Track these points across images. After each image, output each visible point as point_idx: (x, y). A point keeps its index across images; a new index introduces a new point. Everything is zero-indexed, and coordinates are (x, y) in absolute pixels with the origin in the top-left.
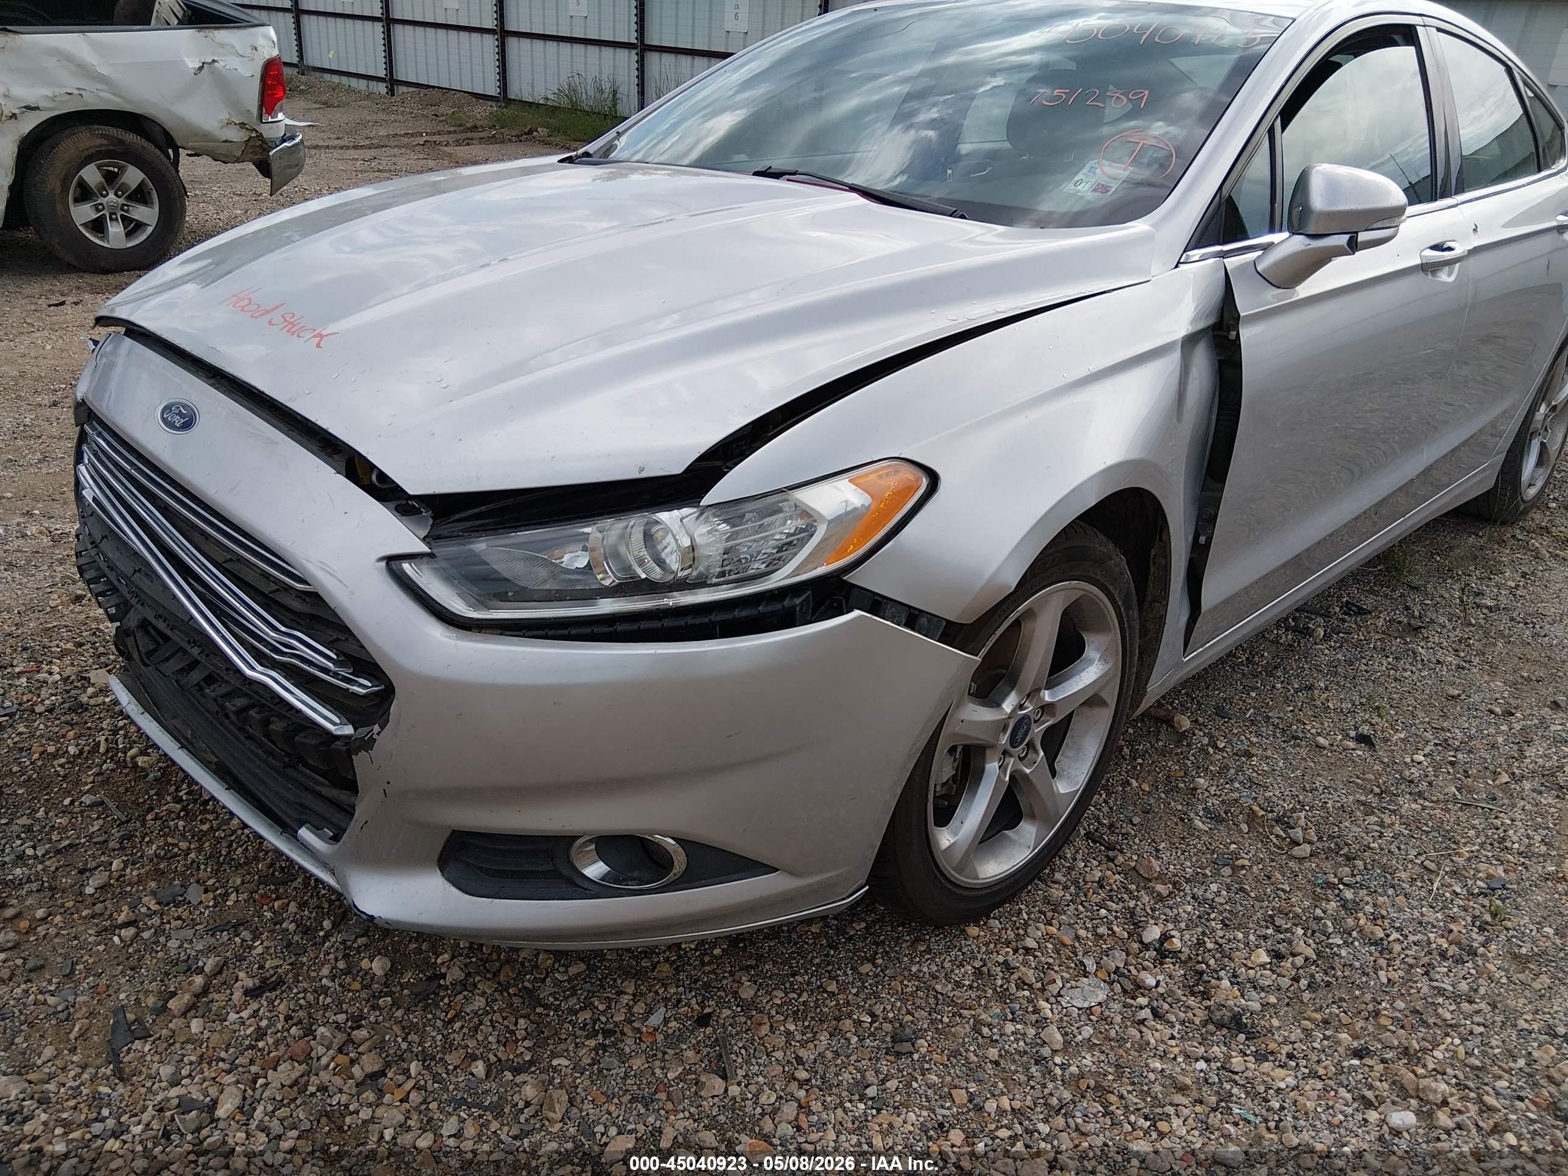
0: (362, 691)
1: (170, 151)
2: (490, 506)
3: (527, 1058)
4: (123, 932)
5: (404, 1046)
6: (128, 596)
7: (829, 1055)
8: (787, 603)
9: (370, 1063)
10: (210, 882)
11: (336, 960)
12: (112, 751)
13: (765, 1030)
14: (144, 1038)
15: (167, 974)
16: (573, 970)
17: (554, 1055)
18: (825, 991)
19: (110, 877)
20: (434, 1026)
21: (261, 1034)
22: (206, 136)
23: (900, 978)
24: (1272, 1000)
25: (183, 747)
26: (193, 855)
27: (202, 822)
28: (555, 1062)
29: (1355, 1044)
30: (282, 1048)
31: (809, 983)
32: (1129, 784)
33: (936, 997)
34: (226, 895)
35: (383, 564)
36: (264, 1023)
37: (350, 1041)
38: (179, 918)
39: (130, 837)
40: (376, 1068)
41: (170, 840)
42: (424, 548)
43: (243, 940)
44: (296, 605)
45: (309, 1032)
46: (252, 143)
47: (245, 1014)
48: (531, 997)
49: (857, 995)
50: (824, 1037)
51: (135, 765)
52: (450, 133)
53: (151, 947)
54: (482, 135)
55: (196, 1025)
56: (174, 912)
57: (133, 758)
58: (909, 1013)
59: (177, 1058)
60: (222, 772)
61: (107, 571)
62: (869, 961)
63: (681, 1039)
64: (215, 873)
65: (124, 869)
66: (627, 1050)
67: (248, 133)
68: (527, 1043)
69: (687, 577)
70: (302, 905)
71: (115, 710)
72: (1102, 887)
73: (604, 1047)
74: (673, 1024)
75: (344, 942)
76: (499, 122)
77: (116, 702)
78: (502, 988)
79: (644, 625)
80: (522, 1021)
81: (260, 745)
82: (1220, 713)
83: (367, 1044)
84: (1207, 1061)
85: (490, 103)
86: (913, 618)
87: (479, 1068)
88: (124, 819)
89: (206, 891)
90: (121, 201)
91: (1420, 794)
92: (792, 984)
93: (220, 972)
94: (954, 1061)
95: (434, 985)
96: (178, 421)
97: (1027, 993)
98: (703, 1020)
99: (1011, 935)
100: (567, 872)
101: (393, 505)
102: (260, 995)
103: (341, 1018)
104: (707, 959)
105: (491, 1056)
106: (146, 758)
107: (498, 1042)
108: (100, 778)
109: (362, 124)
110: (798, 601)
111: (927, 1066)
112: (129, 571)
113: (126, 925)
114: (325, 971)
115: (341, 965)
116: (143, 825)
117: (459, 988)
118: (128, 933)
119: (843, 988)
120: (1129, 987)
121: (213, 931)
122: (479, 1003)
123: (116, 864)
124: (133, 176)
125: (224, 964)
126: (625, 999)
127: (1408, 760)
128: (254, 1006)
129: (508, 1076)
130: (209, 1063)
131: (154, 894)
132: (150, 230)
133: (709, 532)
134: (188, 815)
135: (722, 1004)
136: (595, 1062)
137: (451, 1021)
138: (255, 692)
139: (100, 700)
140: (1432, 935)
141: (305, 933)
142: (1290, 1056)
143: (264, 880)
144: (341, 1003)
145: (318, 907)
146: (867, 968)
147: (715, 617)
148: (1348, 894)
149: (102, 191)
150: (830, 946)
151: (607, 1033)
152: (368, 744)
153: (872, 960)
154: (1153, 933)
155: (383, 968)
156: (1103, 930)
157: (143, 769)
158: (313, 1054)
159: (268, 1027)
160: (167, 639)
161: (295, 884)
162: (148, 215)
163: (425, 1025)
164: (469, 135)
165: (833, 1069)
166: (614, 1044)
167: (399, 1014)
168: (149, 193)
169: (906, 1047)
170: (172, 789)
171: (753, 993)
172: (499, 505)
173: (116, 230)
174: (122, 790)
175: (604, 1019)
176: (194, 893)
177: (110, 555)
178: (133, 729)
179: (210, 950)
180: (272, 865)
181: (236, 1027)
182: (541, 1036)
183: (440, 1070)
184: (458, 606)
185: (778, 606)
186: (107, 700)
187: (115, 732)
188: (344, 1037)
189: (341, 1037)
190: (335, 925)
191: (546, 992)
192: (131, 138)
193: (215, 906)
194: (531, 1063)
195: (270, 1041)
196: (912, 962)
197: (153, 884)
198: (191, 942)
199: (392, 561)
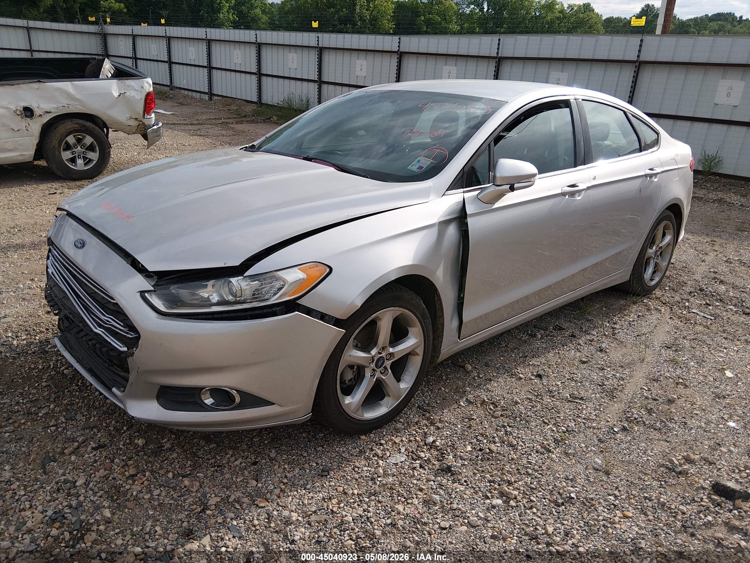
0: (131, 336)
1: (105, 129)
2: (176, 275)
3: (188, 473)
4: (52, 428)
5: (146, 467)
6: (61, 306)
7: (297, 475)
8: (274, 309)
9: (132, 471)
10: (85, 413)
11: (126, 440)
12: (55, 367)
13: (276, 467)
14: (55, 461)
15: (65, 442)
16: (211, 446)
17: (198, 473)
18: (302, 456)
19: (49, 410)
20: (157, 462)
21: (96, 461)
22: (121, 123)
23: (331, 452)
24: (466, 463)
25: (78, 362)
26: (80, 404)
27: (85, 393)
28: (198, 475)
29: (491, 478)
30: (102, 466)
31: (297, 453)
32: (441, 389)
33: (342, 459)
34: (91, 417)
35: (139, 293)
36: (97, 458)
37: (127, 464)
38: (72, 424)
39: (58, 397)
40: (134, 473)
41: (72, 399)
42: (153, 289)
43: (94, 432)
44: (112, 307)
45: (113, 461)
46: (140, 126)
47: (91, 455)
48: (195, 455)
49: (313, 457)
50: (297, 470)
51: (63, 373)
52: (234, 118)
53: (60, 433)
54: (249, 119)
55: (73, 458)
56: (71, 423)
57: (63, 370)
58: (331, 463)
59: (66, 468)
60: (90, 371)
61: (54, 298)
62: (321, 446)
63: (245, 468)
64: (87, 410)
65: (54, 408)
66: (225, 472)
67: (139, 122)
68: (189, 469)
69: (240, 300)
70: (116, 422)
71: (58, 353)
72: (417, 424)
73: (216, 471)
74: (243, 464)
75: (130, 434)
76: (256, 114)
77: (58, 351)
78: (185, 451)
79: (224, 315)
80: (189, 462)
81: (102, 359)
82: (487, 365)
83: (132, 466)
84: (434, 481)
85: (253, 105)
86: (323, 317)
87: (170, 475)
88: (57, 391)
89: (83, 416)
90: (83, 150)
91: (553, 397)
92: (291, 453)
93: (84, 442)
94: (342, 478)
95: (160, 449)
96: (79, 245)
97: (376, 458)
98: (255, 463)
99: (377, 439)
100: (199, 402)
101: (144, 274)
102: (97, 450)
103: (125, 458)
104: (262, 444)
105: (176, 472)
106: (67, 370)
107: (179, 468)
108: (49, 377)
109: (196, 113)
110: (277, 309)
111: (331, 480)
112: (61, 297)
113: (53, 426)
114: (122, 443)
115: (128, 441)
116: (64, 393)
117: (168, 450)
118: (53, 429)
119: (309, 455)
120: (415, 457)
121: (83, 429)
122: (175, 455)
123: (52, 406)
124: (89, 140)
125: (87, 439)
126: (228, 456)
127: (554, 384)
128: (95, 453)
129: (181, 478)
130: (76, 470)
131: (64, 416)
132: (94, 162)
133: (247, 285)
134: (81, 391)
135: (263, 458)
136: (212, 475)
137: (164, 460)
138: (99, 338)
139: (53, 350)
140: (535, 445)
141: (117, 431)
142: (465, 481)
143: (104, 413)
144: (126, 453)
145: (123, 422)
146: (320, 448)
147: (248, 313)
148: (509, 429)
149: (75, 146)
150: (308, 441)
151: (219, 466)
152: (132, 354)
153: (322, 447)
154: (431, 439)
155: (142, 443)
156: (412, 439)
157: (66, 374)
158: (113, 468)
159: (98, 460)
160: (73, 322)
161: (116, 415)
162: (94, 156)
163: (154, 462)
164: (243, 119)
165: (297, 480)
166: (220, 470)
167: (145, 457)
168: (95, 147)
169: (326, 473)
170: (76, 382)
171: (275, 455)
172: (179, 275)
173: (80, 162)
174: (57, 381)
175: (218, 462)
176: (79, 417)
177: (55, 292)
178: (64, 360)
179: (82, 435)
180: (108, 408)
181: (87, 459)
182: (195, 467)
183: (157, 475)
184: (162, 308)
185: (270, 310)
186: (55, 350)
187: (57, 361)
188: (124, 463)
189: (123, 463)
190: (128, 429)
191: (200, 453)
192: (89, 124)
193: (86, 421)
194: (190, 474)
195: (98, 463)
196: (337, 447)
197: (64, 413)
198: (76, 432)
199: (142, 293)
